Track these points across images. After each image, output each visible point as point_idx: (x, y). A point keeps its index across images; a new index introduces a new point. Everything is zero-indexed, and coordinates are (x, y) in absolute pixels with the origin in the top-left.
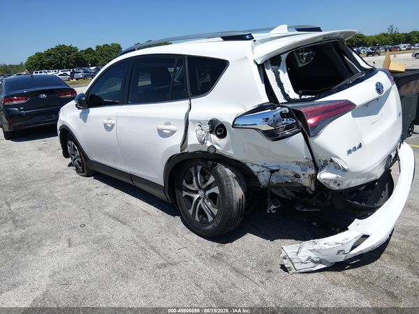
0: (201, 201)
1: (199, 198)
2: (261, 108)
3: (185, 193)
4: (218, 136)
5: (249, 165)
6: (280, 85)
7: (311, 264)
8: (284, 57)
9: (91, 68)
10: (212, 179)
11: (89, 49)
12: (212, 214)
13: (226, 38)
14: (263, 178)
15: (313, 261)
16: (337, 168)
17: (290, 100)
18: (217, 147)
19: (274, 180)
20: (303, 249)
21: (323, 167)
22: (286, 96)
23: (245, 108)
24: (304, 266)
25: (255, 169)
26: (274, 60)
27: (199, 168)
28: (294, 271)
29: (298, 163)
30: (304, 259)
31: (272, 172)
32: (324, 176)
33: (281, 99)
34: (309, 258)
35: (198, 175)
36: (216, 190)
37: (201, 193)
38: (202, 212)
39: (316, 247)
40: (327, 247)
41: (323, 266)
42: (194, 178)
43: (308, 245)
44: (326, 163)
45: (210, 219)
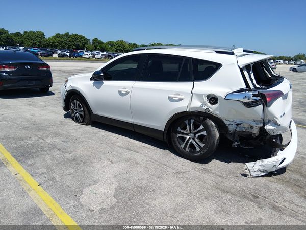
0: (191, 140)
1: (190, 138)
2: (241, 90)
3: (178, 135)
4: (211, 103)
5: (224, 120)
6: (251, 79)
7: (259, 173)
8: (252, 66)
9: (21, 48)
10: (202, 127)
11: (18, 33)
12: (200, 146)
13: (217, 52)
14: (232, 128)
15: (260, 171)
16: (276, 124)
17: (256, 88)
18: (210, 109)
19: (238, 130)
20: (256, 165)
21: (268, 123)
22: (254, 86)
23: (231, 89)
24: (256, 173)
25: (227, 123)
26: (247, 67)
27: (192, 121)
28: (250, 176)
29: (254, 121)
30: (256, 170)
31: (237, 125)
32: (268, 127)
33: (252, 87)
34: (259, 169)
35: (191, 125)
36: (204, 133)
37: (191, 135)
38: (192, 146)
39: (263, 163)
40: (269, 163)
41: (264, 174)
42: (188, 126)
43: (259, 162)
44: (270, 121)
45: (198, 149)
